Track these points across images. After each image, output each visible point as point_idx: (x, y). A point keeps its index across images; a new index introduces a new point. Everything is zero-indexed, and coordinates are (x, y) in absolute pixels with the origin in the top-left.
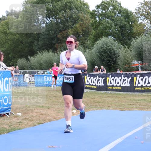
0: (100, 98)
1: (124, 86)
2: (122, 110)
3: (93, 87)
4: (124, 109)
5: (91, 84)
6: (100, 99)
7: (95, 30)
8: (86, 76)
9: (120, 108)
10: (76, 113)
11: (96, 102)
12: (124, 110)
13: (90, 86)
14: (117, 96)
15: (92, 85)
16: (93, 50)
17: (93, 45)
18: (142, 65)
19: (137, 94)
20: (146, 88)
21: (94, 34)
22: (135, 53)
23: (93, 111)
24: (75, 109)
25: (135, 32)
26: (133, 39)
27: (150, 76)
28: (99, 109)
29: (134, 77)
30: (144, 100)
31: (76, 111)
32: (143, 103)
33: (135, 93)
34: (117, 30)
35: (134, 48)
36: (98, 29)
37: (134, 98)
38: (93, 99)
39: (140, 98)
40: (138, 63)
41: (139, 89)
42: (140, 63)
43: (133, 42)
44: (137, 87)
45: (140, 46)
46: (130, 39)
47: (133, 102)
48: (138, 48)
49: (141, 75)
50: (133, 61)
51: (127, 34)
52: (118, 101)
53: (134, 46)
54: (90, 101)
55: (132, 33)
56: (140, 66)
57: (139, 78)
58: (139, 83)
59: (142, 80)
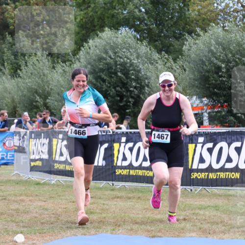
2: (154, 237)
7: (81, 10)
8: (57, 138)
9: (149, 231)
10: (23, 243)
12: (159, 234)
13: (68, 168)
14: (140, 195)
16: (77, 65)
17: (76, 52)
18: (211, 108)
19: (196, 190)
20: (222, 175)
21: (80, 21)
22: (192, 76)
23: (73, 237)
24: (21, 233)
25: (195, 17)
26: (187, 36)
27: (234, 141)
28: (89, 233)
29: (189, 143)
30: (216, 208)
31: (25, 238)
32: (213, 217)
33: (192, 187)
34: (143, 10)
35: (189, 63)
36: (90, 7)
37: (187, 202)
38: (73, 202)
39: (206, 202)
40: (201, 105)
41: (202, 176)
42: (207, 105)
43: (188, 45)
44: (198, 171)
45: (206, 56)
46: (180, 37)
47: (184, 213)
48: (200, 62)
49: (209, 138)
50: (188, 97)
51: (172, 24)
52: (144, 211)
53: (190, 56)
54: (64, 210)
55: (186, 20)
56: (206, 112)
57: (202, 147)
58: (202, 160)
59: (210, 151)
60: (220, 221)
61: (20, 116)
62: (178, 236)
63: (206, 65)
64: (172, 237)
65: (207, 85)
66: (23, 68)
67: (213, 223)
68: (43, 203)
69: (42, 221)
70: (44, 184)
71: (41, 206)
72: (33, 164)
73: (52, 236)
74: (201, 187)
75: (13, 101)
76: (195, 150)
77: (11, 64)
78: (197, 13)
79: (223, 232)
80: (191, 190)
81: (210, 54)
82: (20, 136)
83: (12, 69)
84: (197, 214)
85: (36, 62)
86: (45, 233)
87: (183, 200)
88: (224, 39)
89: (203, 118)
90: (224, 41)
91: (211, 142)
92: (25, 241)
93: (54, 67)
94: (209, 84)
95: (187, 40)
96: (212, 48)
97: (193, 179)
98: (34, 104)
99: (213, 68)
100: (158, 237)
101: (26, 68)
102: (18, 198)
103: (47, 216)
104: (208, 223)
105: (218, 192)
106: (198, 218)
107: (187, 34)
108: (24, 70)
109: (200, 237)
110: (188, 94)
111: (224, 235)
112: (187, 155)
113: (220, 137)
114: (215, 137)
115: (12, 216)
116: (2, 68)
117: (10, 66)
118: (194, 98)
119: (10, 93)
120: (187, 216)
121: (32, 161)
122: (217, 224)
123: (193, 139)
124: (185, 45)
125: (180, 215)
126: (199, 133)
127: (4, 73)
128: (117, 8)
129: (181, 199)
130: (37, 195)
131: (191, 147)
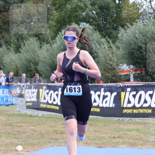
0: (63, 126)
1: (104, 106)
2: (100, 147)
3: (52, 107)
4: (103, 144)
5: (50, 102)
6: (64, 128)
7: (57, 12)
8: (42, 88)
9: (97, 144)
10: (22, 151)
11: (57, 133)
12: (103, 146)
13: (48, 106)
14: (92, 122)
15: (52, 104)
16: (55, 46)
17: (54, 38)
18: (135, 71)
19: (125, 120)
20: (141, 111)
21: (57, 19)
22: (124, 52)
23: (52, 147)
24: (21, 145)
25: (125, 17)
26: (120, 28)
27: (148, 91)
28: (61, 145)
29: (122, 92)
30: (138, 130)
31: (23, 148)
32: (135, 136)
33: (123, 118)
34: (95, 13)
35: (122, 44)
36: (63, 10)
37: (120, 127)
38: (52, 127)
39: (131, 127)
40: (129, 69)
41: (129, 111)
42: (132, 69)
43: (121, 33)
44: (127, 108)
45: (132, 40)
46: (117, 29)
47: (118, 133)
48: (129, 44)
49: (133, 89)
50: (121, 64)
51: (112, 21)
52: (94, 132)
53: (122, 40)
54: (47, 131)
55: (120, 19)
56: (132, 73)
57: (129, 94)
58: (129, 102)
59: (134, 96)
60: (140, 138)
61: (21, 76)
62: (115, 147)
63: (132, 45)
64: (111, 147)
65: (133, 57)
66: (22, 47)
67: (136, 139)
68: (34, 127)
69: (33, 138)
70: (35, 116)
71: (32, 129)
72: (28, 104)
73: (39, 147)
74: (129, 118)
75: (17, 67)
76: (125, 96)
77: (15, 45)
78: (127, 15)
79: (142, 145)
80: (123, 120)
81: (135, 39)
82: (20, 87)
83: (16, 48)
84: (126, 134)
85: (30, 44)
86: (35, 145)
87: (118, 126)
88: (143, 30)
89: (130, 77)
90: (143, 31)
91: (135, 91)
92: (23, 150)
93: (41, 47)
94: (134, 57)
95: (121, 31)
96: (137, 35)
97: (124, 113)
98: (29, 68)
99: (137, 47)
100: (103, 147)
101: (24, 47)
102: (19, 124)
103: (36, 135)
104: (133, 139)
105: (139, 121)
106: (127, 136)
108: (23, 49)
109: (128, 147)
110: (121, 63)
111: (142, 146)
112: (120, 98)
113: (140, 88)
114: (137, 88)
115: (15, 135)
116: (9, 47)
117: (15, 46)
118: (125, 65)
119: (14, 62)
120: (120, 135)
121: (27, 102)
122: (138, 140)
123: (124, 89)
124: (120, 33)
125: (116, 135)
126: (128, 86)
127: (11, 51)
128: (79, 11)
129: (117, 125)
130: (30, 123)
131: (123, 94)
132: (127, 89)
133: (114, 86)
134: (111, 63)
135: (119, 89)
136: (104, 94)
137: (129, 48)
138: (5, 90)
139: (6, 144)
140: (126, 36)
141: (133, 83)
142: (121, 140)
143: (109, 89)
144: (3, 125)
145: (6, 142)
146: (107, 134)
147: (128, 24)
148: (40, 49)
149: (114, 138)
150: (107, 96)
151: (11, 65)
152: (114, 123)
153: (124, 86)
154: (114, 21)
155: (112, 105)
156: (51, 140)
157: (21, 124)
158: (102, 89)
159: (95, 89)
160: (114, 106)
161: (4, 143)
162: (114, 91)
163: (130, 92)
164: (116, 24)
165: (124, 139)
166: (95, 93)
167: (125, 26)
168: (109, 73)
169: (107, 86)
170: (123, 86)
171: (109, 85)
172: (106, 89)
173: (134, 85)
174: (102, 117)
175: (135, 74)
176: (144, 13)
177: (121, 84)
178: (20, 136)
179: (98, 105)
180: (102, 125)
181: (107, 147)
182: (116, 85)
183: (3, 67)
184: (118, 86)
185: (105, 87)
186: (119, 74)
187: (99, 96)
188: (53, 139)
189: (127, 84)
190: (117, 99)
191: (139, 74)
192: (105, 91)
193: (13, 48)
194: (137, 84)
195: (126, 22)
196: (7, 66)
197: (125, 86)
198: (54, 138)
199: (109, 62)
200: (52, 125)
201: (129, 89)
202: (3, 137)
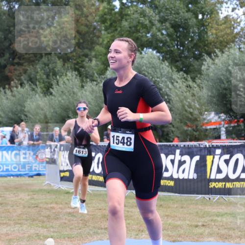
1: (181, 178)
2: (174, 241)
3: (101, 179)
4: (180, 236)
5: (97, 171)
7: (108, 33)
9: (170, 236)
12: (179, 239)
13: (95, 178)
14: (162, 203)
15: (100, 174)
18: (228, 123)
19: (214, 199)
20: (238, 185)
21: (107, 43)
22: (210, 94)
23: (99, 241)
24: (52, 237)
25: (213, 39)
26: (206, 57)
29: (208, 155)
30: (233, 215)
31: (55, 242)
33: (210, 196)
34: (165, 33)
35: (208, 81)
36: (116, 30)
37: (206, 210)
38: (100, 209)
39: (223, 209)
40: (219, 120)
41: (220, 185)
42: (224, 120)
43: (206, 65)
44: (216, 180)
45: (223, 75)
46: (199, 58)
47: (202, 220)
48: (218, 81)
49: (225, 150)
50: (206, 113)
51: (192, 46)
52: (166, 218)
53: (208, 75)
54: (92, 216)
55: (205, 43)
56: (223, 126)
57: (220, 158)
59: (227, 162)
60: (236, 227)
62: (197, 241)
63: (223, 83)
64: (192, 241)
65: (225, 102)
66: (54, 86)
67: (230, 229)
68: (72, 210)
69: (70, 227)
71: (70, 213)
72: (62, 174)
73: (80, 240)
74: (219, 196)
75: (46, 117)
76: (213, 161)
77: (43, 83)
78: (215, 36)
79: (239, 237)
80: (210, 199)
81: (228, 73)
82: (51, 148)
83: (45, 87)
84: (215, 221)
85: (67, 82)
86: (73, 237)
87: (202, 208)
88: (240, 60)
89: (220, 132)
91: (228, 154)
93: (83, 87)
95: (206, 61)
96: (230, 68)
97: (211, 188)
100: (178, 241)
101: (57, 86)
102: (49, 206)
103: (76, 222)
104: (225, 228)
105: (234, 201)
106: (216, 224)
107: (205, 55)
108: (55, 89)
109: (218, 241)
110: (206, 110)
111: (241, 240)
112: (205, 165)
113: (236, 150)
114: (231, 149)
115: (43, 222)
116: (34, 87)
117: (42, 85)
118: (213, 114)
119: (42, 110)
120: (206, 222)
121: (61, 171)
122: (234, 230)
123: (211, 151)
124: (204, 65)
125: (199, 222)
126: (217, 145)
127: (36, 92)
128: (141, 31)
129: (200, 207)
130: (66, 203)
131: (209, 158)
132: (215, 151)
133: (195, 147)
134: (191, 110)
135: (203, 150)
136: (180, 159)
137: (219, 87)
138: (28, 152)
139: (29, 237)
140: (214, 68)
141: (225, 141)
142: (207, 231)
143: (187, 150)
144: (24, 207)
145: (28, 233)
146: (185, 220)
147: (217, 51)
148: (82, 90)
149: (197, 226)
150: (184, 162)
151: (37, 114)
152: (197, 204)
153: (211, 146)
154: (196, 46)
155: (192, 175)
156: (99, 229)
157: (52, 206)
158: (178, 151)
159: (166, 151)
160: (195, 178)
161: (26, 235)
162: (195, 153)
163: (221, 155)
164: (199, 51)
165: (212, 228)
166: (167, 157)
167: (212, 55)
168: (188, 126)
169: (184, 146)
170: (209, 145)
171: (188, 145)
172: (184, 151)
173: (226, 144)
174: (177, 194)
175: (229, 128)
176: (241, 33)
177: (206, 144)
178: (51, 224)
179: (172, 176)
180: (177, 207)
181: (185, 240)
182: (199, 145)
183: (25, 117)
184: (201, 146)
185: (182, 147)
186: (204, 127)
187: (173, 162)
188: (102, 229)
189: (216, 143)
190: (201, 167)
191: (234, 127)
192: (182, 154)
193: (41, 87)
194: (231, 142)
195: (213, 48)
196: (31, 116)
197: (213, 145)
198: (103, 227)
199: (189, 109)
200: (100, 207)
201: (218, 151)
202: (25, 226)
